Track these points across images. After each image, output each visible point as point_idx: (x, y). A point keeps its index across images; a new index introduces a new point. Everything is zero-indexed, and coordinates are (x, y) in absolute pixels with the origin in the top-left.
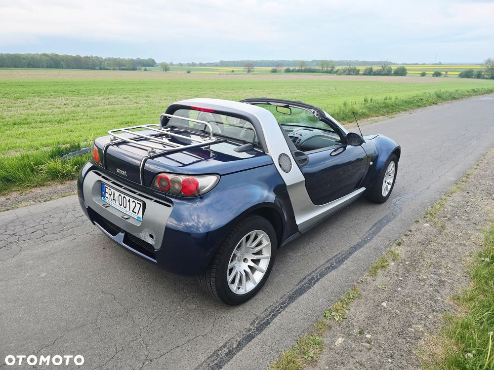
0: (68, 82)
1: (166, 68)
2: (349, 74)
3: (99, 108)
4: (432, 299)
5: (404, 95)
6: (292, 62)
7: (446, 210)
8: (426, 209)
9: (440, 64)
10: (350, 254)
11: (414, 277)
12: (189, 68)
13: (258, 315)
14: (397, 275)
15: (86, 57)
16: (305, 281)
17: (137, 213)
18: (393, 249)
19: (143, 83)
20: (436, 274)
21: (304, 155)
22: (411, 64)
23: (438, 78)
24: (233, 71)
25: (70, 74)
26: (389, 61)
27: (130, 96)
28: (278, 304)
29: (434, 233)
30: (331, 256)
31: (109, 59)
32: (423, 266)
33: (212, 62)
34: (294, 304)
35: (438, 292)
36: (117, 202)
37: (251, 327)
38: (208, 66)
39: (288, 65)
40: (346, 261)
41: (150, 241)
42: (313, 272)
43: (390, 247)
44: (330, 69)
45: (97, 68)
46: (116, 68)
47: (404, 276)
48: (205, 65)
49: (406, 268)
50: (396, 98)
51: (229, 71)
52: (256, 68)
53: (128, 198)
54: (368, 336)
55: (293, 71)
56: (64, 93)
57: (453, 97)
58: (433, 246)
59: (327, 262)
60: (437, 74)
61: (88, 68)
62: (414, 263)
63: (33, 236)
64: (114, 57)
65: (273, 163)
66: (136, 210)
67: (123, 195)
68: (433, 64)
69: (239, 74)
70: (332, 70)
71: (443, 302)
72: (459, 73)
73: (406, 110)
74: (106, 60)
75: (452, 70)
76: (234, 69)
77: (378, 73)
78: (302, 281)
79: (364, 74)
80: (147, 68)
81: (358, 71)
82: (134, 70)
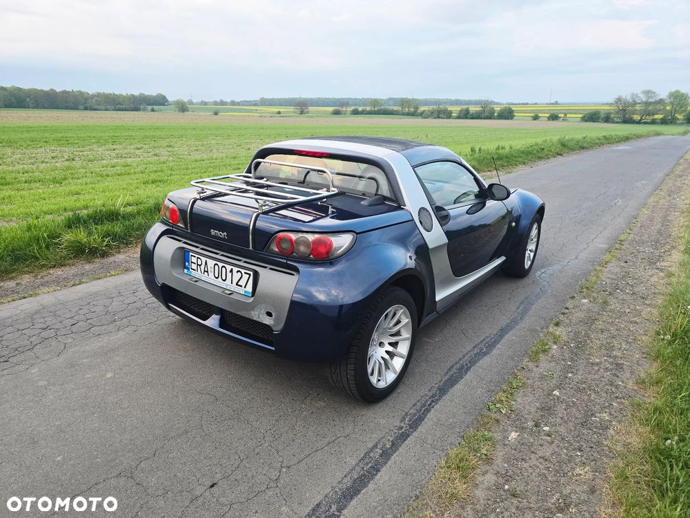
0: (46, 127)
1: (182, 107)
2: (439, 117)
3: (104, 162)
4: (611, 385)
5: (519, 144)
6: (361, 100)
7: (604, 283)
8: (580, 283)
9: (556, 103)
10: (501, 336)
11: (585, 361)
12: (217, 108)
13: (407, 411)
14: (564, 360)
15: (64, 92)
16: (454, 370)
17: (243, 286)
18: (551, 329)
19: (158, 129)
20: (610, 356)
21: (445, 210)
22: (519, 104)
23: (554, 123)
24: (279, 113)
25: (44, 115)
26: (490, 100)
27: (145, 146)
28: (427, 398)
29: (596, 310)
30: (477, 341)
31: (98, 95)
32: (592, 348)
33: (249, 100)
34: (447, 397)
35: (618, 377)
36: (211, 275)
37: (402, 424)
38: (243, 105)
39: (356, 105)
40: (498, 346)
41: (267, 321)
42: (460, 359)
43: (547, 328)
44: (413, 110)
45: (81, 107)
46: (109, 107)
47: (572, 360)
48: (239, 104)
49: (572, 352)
50: (511, 148)
51: (273, 113)
52: (311, 109)
53: (229, 268)
54: (546, 429)
55: (363, 113)
56: (46, 142)
57: (582, 147)
58: (600, 325)
59: (474, 347)
60: (554, 117)
61: (67, 108)
62: (579, 345)
63: (74, 328)
64: (106, 92)
65: (413, 220)
66: (242, 283)
67: (221, 265)
68: (547, 104)
69: (289, 117)
70: (415, 111)
71: (625, 387)
72: (581, 116)
73: (524, 163)
74: (93, 96)
75: (572, 111)
76: (281, 110)
77: (477, 116)
78: (449, 370)
79: (459, 117)
80: (155, 107)
81: (451, 112)
82: (137, 110)
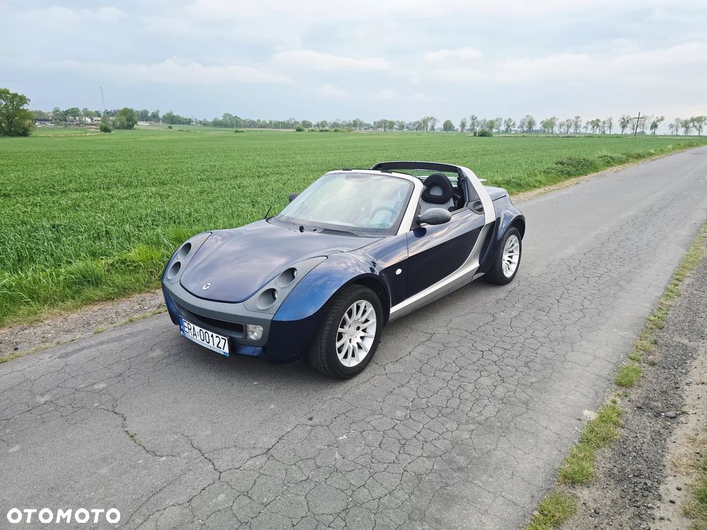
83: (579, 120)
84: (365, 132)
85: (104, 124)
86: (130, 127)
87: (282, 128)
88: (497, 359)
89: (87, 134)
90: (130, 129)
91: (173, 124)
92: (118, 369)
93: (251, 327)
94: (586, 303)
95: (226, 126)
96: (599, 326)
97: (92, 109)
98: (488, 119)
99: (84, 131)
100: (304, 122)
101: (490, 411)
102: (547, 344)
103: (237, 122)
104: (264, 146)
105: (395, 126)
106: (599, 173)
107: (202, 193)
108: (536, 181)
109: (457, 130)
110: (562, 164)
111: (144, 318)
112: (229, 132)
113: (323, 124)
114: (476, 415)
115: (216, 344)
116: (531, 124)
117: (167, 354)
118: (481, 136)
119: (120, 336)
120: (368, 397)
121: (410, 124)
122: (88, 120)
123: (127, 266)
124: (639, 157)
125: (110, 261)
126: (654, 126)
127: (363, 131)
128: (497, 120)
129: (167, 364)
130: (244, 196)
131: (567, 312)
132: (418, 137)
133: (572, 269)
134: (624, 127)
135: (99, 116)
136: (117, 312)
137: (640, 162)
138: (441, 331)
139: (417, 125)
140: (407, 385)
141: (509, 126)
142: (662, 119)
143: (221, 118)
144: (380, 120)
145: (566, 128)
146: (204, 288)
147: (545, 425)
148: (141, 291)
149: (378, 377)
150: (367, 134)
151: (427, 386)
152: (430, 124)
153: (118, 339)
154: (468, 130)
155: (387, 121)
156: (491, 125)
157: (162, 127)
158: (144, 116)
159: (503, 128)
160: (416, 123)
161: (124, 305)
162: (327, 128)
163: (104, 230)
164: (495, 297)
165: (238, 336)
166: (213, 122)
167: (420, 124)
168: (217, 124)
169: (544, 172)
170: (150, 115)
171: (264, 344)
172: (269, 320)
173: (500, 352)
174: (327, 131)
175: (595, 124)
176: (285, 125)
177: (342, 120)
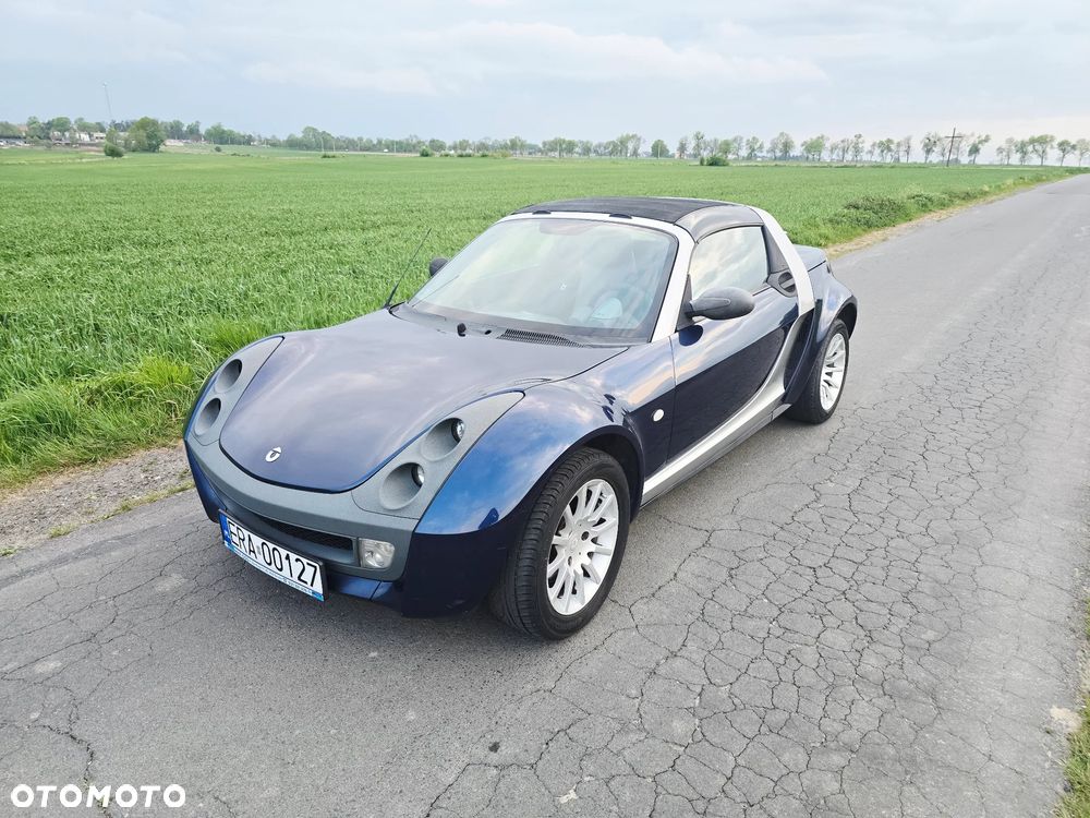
83: (860, 140)
84: (529, 158)
85: (110, 144)
86: (153, 149)
87: (398, 151)
88: (845, 586)
89: (84, 160)
90: (154, 151)
91: (221, 143)
92: (89, 623)
93: (368, 543)
94: (975, 460)
95: (308, 147)
96: (1016, 510)
97: (91, 120)
98: (722, 138)
99: (78, 155)
100: (432, 141)
101: (865, 715)
102: (931, 551)
103: (326, 141)
104: (371, 180)
105: (577, 149)
106: (914, 223)
107: (268, 255)
108: (820, 236)
109: (673, 156)
110: (857, 208)
111: (152, 501)
112: (313, 157)
113: (463, 145)
114: (838, 727)
115: (296, 575)
116: (787, 146)
117: (193, 583)
118: (711, 165)
119: (102, 543)
120: (609, 685)
121: (600, 146)
122: (85, 137)
123: (125, 394)
124: (968, 197)
125: (94, 386)
126: (975, 150)
127: (526, 156)
128: (735, 140)
129: (193, 609)
130: (341, 263)
131: (946, 479)
132: (613, 166)
133: (927, 392)
134: (928, 152)
135: (103, 131)
136: (100, 488)
137: (971, 204)
138: (726, 524)
139: (612, 146)
140: (683, 653)
141: (753, 150)
142: (987, 139)
143: (299, 135)
144: (552, 139)
145: (841, 153)
146: (268, 459)
147: (985, 749)
148: (149, 444)
149: (620, 633)
150: (532, 162)
151: (722, 655)
152: (631, 146)
153: (96, 551)
154: (690, 156)
155: (564, 141)
156: (726, 147)
157: (205, 149)
158: (176, 131)
159: (744, 153)
160: (609, 143)
161: (115, 473)
162: (469, 151)
163: (92, 322)
164: (808, 449)
165: (342, 559)
166: (287, 141)
167: (615, 146)
168: (293, 144)
169: (831, 221)
170: (185, 129)
171: (396, 576)
172: (407, 532)
173: (847, 570)
174: (470, 156)
175: (886, 146)
176: (402, 147)
177: (493, 139)
